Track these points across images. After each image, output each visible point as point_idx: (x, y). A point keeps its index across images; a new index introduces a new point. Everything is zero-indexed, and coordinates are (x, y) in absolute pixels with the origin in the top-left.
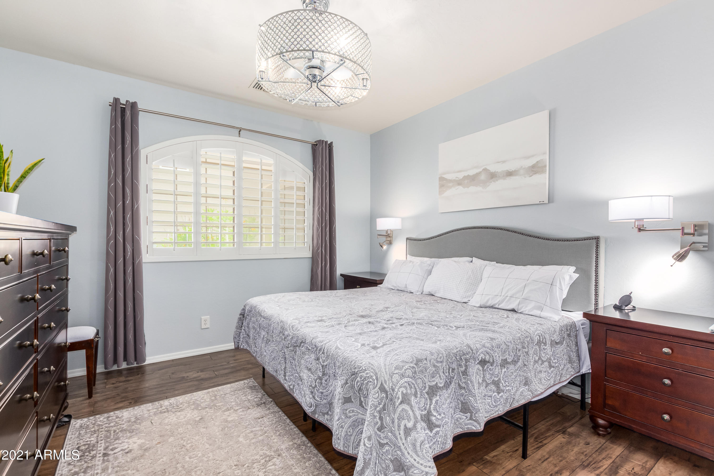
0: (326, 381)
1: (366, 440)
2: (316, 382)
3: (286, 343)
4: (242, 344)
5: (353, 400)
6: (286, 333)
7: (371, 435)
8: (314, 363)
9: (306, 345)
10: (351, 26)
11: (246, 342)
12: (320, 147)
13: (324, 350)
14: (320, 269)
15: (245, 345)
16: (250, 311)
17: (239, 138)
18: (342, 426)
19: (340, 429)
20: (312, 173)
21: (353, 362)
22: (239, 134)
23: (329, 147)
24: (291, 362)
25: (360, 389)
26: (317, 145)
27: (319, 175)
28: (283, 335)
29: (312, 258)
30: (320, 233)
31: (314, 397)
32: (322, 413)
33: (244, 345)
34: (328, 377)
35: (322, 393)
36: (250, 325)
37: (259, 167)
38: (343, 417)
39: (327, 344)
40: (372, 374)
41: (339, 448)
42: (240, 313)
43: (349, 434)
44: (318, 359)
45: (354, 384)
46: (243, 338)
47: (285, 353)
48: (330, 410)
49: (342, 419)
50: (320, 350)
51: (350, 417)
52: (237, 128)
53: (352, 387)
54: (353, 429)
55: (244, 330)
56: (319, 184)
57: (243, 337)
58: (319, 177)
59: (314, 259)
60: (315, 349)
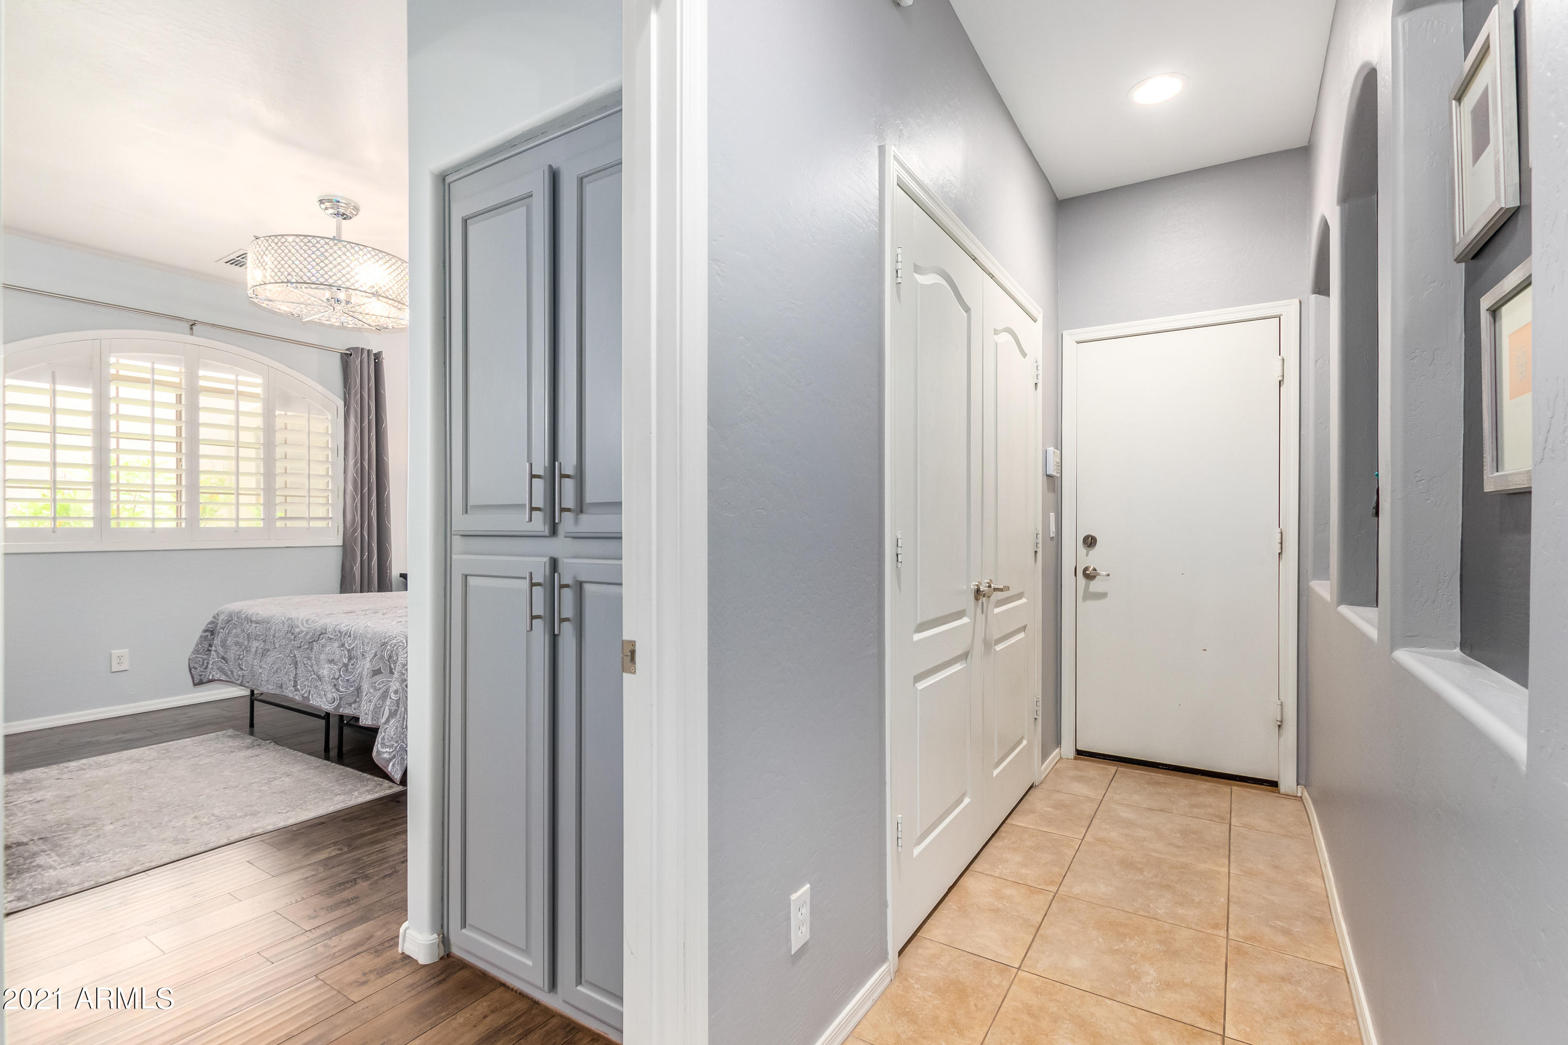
0: (352, 665)
1: (392, 694)
2: (340, 672)
3: (297, 643)
4: (210, 673)
5: (383, 671)
6: (297, 630)
7: (398, 689)
8: (338, 651)
9: (327, 635)
10: (387, 258)
11: (218, 669)
12: (358, 359)
13: (350, 633)
14: (358, 564)
15: (216, 674)
16: (228, 621)
17: (192, 337)
18: (370, 700)
19: (368, 704)
20: (342, 403)
21: (384, 634)
22: (191, 329)
23: (375, 360)
24: (305, 664)
25: (390, 657)
26: (351, 355)
27: (355, 405)
28: (293, 634)
29: (344, 546)
30: (359, 505)
31: (338, 690)
32: (348, 704)
33: (214, 673)
34: (355, 660)
35: (348, 680)
36: (228, 642)
37: (232, 387)
38: (371, 690)
39: (353, 628)
40: (402, 639)
41: (367, 723)
42: (203, 627)
43: (379, 706)
44: (343, 645)
45: (384, 654)
46: (213, 664)
47: (295, 656)
48: (358, 697)
49: (370, 693)
50: (346, 634)
51: (380, 689)
52: (187, 320)
53: (382, 657)
54: (382, 700)
55: (216, 651)
56: (356, 421)
57: (213, 662)
58: (356, 410)
59: (347, 549)
60: (339, 635)
